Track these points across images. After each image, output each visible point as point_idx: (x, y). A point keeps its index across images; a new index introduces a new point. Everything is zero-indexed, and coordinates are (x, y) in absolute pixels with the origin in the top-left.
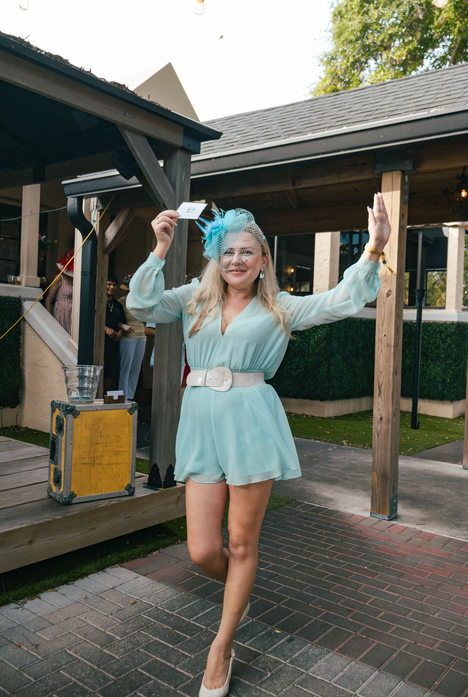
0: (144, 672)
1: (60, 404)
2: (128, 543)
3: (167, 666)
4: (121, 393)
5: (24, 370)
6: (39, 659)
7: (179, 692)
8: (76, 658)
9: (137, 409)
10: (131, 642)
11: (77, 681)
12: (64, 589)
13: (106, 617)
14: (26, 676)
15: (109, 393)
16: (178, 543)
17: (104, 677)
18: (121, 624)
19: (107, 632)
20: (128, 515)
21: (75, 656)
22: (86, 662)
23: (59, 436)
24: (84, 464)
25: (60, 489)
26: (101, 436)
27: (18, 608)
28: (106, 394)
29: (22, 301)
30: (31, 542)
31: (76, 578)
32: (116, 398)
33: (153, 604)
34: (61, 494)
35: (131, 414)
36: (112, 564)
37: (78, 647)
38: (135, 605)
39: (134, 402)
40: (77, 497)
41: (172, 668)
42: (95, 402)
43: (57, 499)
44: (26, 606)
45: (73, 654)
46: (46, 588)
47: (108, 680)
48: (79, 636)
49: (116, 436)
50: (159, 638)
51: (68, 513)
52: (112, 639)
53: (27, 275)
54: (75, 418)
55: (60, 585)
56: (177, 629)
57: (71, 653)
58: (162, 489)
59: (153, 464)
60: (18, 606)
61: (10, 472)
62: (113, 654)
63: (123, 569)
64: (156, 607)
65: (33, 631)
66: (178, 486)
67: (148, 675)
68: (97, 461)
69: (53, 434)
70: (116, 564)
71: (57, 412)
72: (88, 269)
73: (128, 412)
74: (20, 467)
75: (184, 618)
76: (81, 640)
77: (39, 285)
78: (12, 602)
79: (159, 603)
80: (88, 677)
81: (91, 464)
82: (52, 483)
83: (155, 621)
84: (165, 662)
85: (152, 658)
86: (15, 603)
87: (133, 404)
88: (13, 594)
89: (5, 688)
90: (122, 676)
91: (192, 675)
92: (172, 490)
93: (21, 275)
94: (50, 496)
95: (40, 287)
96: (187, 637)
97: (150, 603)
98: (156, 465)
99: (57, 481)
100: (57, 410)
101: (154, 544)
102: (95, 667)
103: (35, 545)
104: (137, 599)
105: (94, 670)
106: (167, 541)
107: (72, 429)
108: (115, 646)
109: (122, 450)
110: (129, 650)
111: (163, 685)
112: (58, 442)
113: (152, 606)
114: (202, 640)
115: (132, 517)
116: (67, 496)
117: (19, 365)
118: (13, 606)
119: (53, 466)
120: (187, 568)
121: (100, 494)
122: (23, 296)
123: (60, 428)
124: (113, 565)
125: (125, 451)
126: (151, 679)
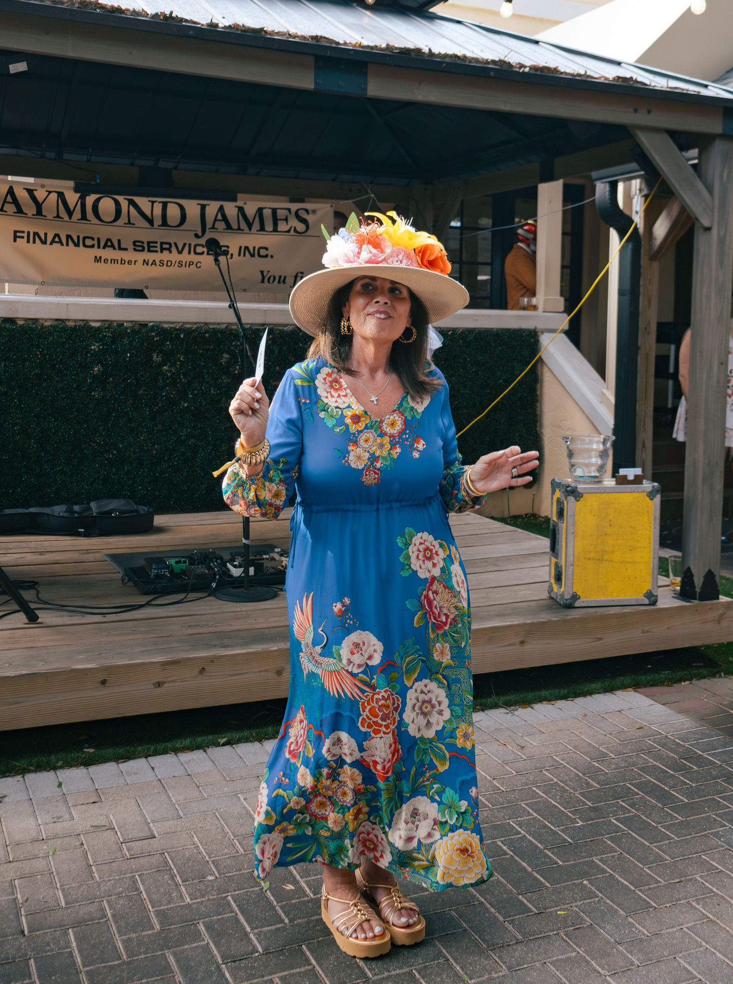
0: (632, 788)
1: (560, 483)
2: (650, 666)
3: (661, 787)
4: (638, 471)
5: (542, 433)
6: (523, 758)
7: (667, 809)
8: (562, 764)
9: (660, 492)
10: (625, 761)
11: (558, 782)
12: (561, 704)
13: (604, 737)
14: (508, 769)
15: (623, 472)
16: (720, 677)
17: (588, 783)
18: (620, 744)
19: (601, 749)
20: (646, 629)
21: (561, 762)
22: (572, 768)
23: (560, 523)
24: (589, 559)
25: (561, 588)
26: (610, 526)
27: (508, 713)
28: (618, 473)
29: (539, 333)
30: (522, 643)
31: (577, 695)
32: (631, 477)
33: (663, 733)
34: (562, 595)
35: (652, 499)
36: (624, 687)
37: (566, 756)
38: (641, 730)
39: (656, 484)
40: (582, 599)
41: (666, 790)
42: (605, 483)
43: (558, 600)
44: (516, 713)
45: (559, 760)
46: (540, 700)
47: (592, 786)
48: (569, 747)
49: (631, 527)
50: (660, 764)
51: (567, 616)
52: (606, 755)
53: (546, 295)
54: (578, 501)
55: (557, 700)
56: (684, 759)
57: (557, 759)
58: (696, 602)
59: (686, 568)
60: (507, 711)
61: (509, 567)
62: (602, 768)
63: (637, 694)
64: (666, 736)
65: (520, 735)
66: (721, 600)
67: (636, 790)
68: (606, 557)
69: (554, 521)
70: (629, 687)
71: (558, 494)
72: (627, 286)
73: (648, 496)
74: (522, 562)
75: (696, 750)
76: (571, 750)
77: (562, 309)
78: (502, 707)
79: (670, 732)
80: (571, 781)
81: (599, 560)
82: (553, 581)
83: (660, 748)
84: (659, 784)
85: (646, 778)
86: (505, 708)
87: (653, 487)
88: (503, 699)
89: (487, 774)
90: (607, 786)
91: (687, 799)
92: (710, 605)
93: (538, 295)
94: (550, 596)
95: (564, 312)
96: (694, 767)
97: (660, 731)
98: (689, 570)
99: (558, 578)
100: (557, 490)
101: (684, 672)
102: (581, 775)
103: (527, 647)
104: (646, 726)
105: (578, 776)
106: (701, 671)
107: (574, 515)
108: (606, 762)
109: (638, 545)
110: (622, 767)
111: (651, 802)
112: (558, 530)
113: (661, 734)
114: (711, 773)
115: (652, 632)
116: (569, 597)
117: (536, 427)
118: (502, 710)
119: (554, 560)
120: (721, 704)
121: (610, 598)
122: (540, 326)
123: (561, 513)
124: (626, 688)
125: (644, 547)
126: (638, 794)
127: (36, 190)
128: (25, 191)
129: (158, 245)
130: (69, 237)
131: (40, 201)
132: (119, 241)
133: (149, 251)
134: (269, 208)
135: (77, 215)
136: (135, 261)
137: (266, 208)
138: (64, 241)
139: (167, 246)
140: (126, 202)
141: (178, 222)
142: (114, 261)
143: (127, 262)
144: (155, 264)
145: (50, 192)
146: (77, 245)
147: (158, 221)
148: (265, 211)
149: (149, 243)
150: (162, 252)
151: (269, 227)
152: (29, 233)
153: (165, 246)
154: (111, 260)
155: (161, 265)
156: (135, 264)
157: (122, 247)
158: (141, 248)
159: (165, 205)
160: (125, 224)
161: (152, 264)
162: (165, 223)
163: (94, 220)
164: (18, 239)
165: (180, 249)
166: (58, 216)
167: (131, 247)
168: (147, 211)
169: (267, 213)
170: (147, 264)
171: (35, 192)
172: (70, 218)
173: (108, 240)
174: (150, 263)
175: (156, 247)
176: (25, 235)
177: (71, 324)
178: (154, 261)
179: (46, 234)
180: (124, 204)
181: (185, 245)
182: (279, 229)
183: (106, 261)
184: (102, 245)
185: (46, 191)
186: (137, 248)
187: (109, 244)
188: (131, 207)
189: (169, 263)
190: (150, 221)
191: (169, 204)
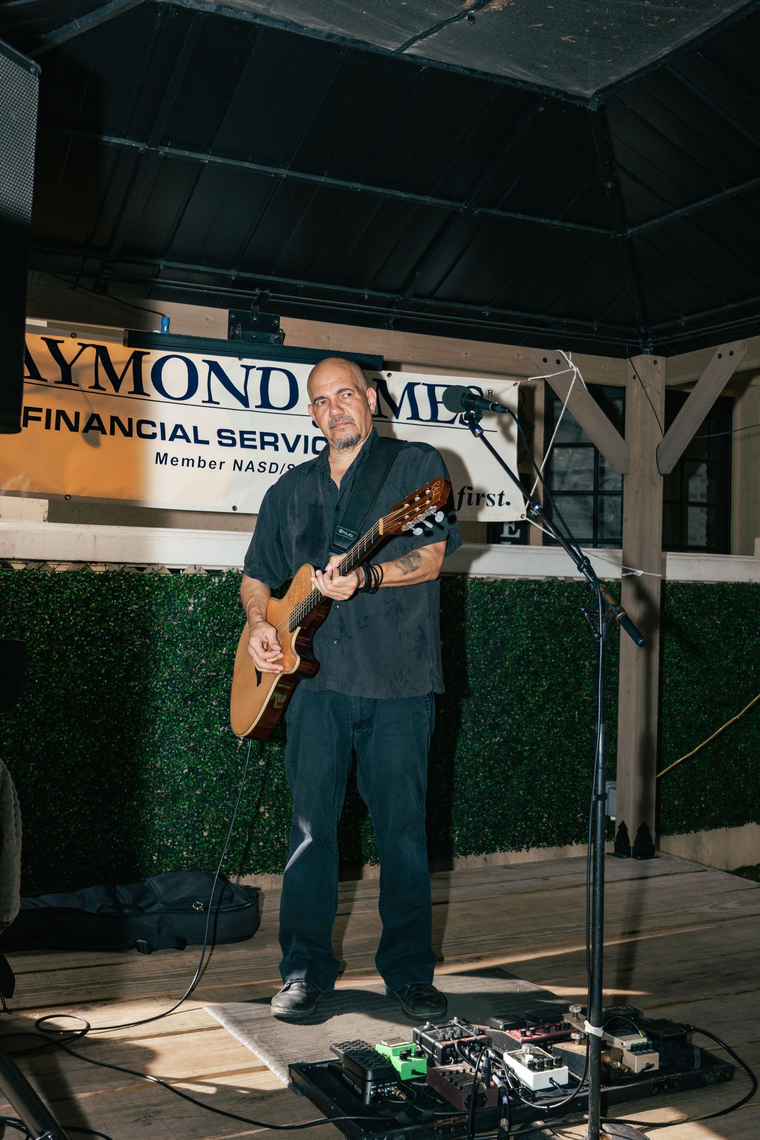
127: (62, 342)
128: (44, 342)
129: (257, 437)
130: (114, 420)
131: (68, 358)
132: (195, 429)
133: (243, 446)
134: (423, 384)
135: (128, 385)
136: (221, 463)
137: (419, 384)
138: (107, 426)
139: (272, 439)
140: (207, 366)
141: (285, 401)
142: (187, 461)
143: (207, 464)
144: (253, 468)
145: (84, 346)
146: (128, 434)
147: (255, 398)
148: (417, 389)
149: (242, 433)
150: (263, 448)
151: (425, 411)
152: (49, 412)
153: (267, 439)
154: (183, 460)
155: (262, 469)
156: (220, 468)
157: (201, 437)
158: (230, 442)
159: (266, 372)
160: (203, 402)
161: (248, 468)
162: (265, 403)
163: (155, 395)
164: (30, 422)
165: (291, 444)
166: (97, 386)
167: (214, 439)
168: (238, 383)
169: (421, 393)
170: (240, 469)
171: (59, 344)
172: (117, 390)
173: (178, 427)
174: (244, 467)
175: (254, 440)
176: (43, 415)
177: (99, 569)
178: (251, 465)
179: (77, 415)
180: (203, 370)
181: (298, 437)
182: (439, 418)
183: (174, 461)
184: (168, 434)
185: (79, 344)
186: (224, 441)
187: (179, 433)
188: (213, 374)
189: (274, 467)
190: (244, 400)
191: (272, 372)
